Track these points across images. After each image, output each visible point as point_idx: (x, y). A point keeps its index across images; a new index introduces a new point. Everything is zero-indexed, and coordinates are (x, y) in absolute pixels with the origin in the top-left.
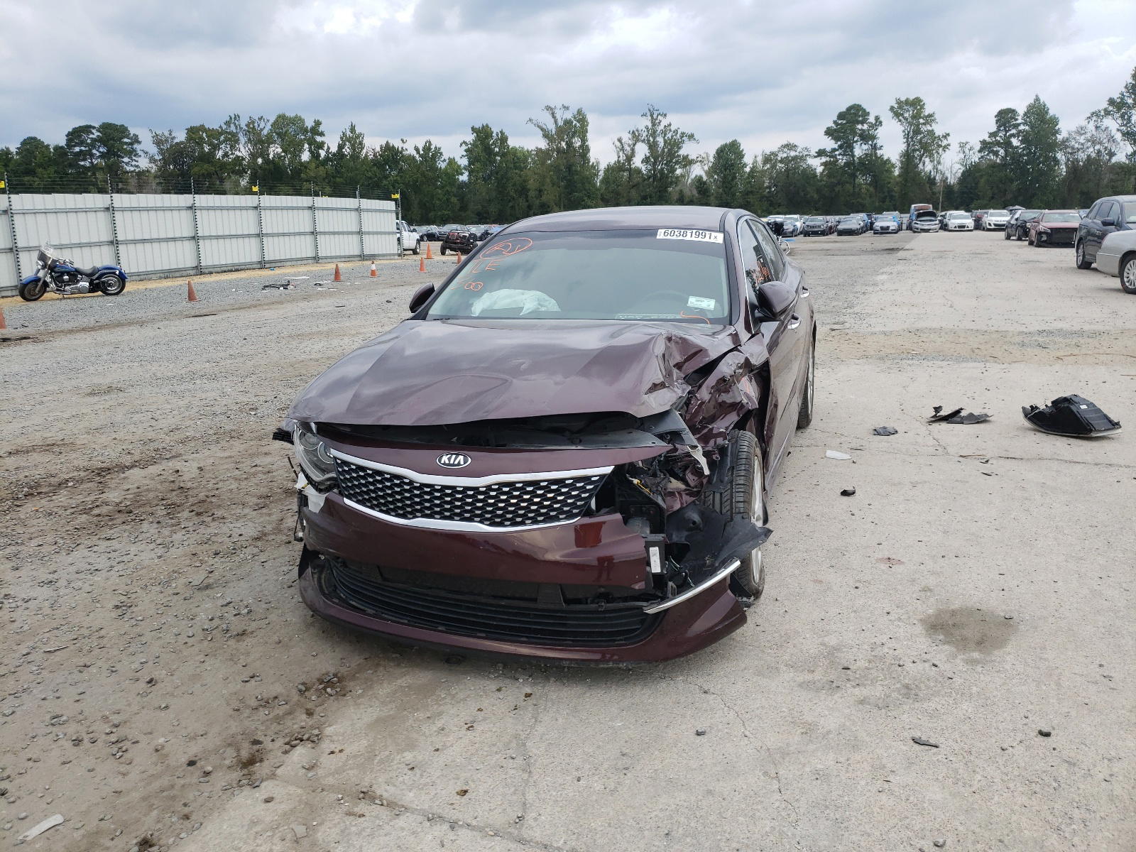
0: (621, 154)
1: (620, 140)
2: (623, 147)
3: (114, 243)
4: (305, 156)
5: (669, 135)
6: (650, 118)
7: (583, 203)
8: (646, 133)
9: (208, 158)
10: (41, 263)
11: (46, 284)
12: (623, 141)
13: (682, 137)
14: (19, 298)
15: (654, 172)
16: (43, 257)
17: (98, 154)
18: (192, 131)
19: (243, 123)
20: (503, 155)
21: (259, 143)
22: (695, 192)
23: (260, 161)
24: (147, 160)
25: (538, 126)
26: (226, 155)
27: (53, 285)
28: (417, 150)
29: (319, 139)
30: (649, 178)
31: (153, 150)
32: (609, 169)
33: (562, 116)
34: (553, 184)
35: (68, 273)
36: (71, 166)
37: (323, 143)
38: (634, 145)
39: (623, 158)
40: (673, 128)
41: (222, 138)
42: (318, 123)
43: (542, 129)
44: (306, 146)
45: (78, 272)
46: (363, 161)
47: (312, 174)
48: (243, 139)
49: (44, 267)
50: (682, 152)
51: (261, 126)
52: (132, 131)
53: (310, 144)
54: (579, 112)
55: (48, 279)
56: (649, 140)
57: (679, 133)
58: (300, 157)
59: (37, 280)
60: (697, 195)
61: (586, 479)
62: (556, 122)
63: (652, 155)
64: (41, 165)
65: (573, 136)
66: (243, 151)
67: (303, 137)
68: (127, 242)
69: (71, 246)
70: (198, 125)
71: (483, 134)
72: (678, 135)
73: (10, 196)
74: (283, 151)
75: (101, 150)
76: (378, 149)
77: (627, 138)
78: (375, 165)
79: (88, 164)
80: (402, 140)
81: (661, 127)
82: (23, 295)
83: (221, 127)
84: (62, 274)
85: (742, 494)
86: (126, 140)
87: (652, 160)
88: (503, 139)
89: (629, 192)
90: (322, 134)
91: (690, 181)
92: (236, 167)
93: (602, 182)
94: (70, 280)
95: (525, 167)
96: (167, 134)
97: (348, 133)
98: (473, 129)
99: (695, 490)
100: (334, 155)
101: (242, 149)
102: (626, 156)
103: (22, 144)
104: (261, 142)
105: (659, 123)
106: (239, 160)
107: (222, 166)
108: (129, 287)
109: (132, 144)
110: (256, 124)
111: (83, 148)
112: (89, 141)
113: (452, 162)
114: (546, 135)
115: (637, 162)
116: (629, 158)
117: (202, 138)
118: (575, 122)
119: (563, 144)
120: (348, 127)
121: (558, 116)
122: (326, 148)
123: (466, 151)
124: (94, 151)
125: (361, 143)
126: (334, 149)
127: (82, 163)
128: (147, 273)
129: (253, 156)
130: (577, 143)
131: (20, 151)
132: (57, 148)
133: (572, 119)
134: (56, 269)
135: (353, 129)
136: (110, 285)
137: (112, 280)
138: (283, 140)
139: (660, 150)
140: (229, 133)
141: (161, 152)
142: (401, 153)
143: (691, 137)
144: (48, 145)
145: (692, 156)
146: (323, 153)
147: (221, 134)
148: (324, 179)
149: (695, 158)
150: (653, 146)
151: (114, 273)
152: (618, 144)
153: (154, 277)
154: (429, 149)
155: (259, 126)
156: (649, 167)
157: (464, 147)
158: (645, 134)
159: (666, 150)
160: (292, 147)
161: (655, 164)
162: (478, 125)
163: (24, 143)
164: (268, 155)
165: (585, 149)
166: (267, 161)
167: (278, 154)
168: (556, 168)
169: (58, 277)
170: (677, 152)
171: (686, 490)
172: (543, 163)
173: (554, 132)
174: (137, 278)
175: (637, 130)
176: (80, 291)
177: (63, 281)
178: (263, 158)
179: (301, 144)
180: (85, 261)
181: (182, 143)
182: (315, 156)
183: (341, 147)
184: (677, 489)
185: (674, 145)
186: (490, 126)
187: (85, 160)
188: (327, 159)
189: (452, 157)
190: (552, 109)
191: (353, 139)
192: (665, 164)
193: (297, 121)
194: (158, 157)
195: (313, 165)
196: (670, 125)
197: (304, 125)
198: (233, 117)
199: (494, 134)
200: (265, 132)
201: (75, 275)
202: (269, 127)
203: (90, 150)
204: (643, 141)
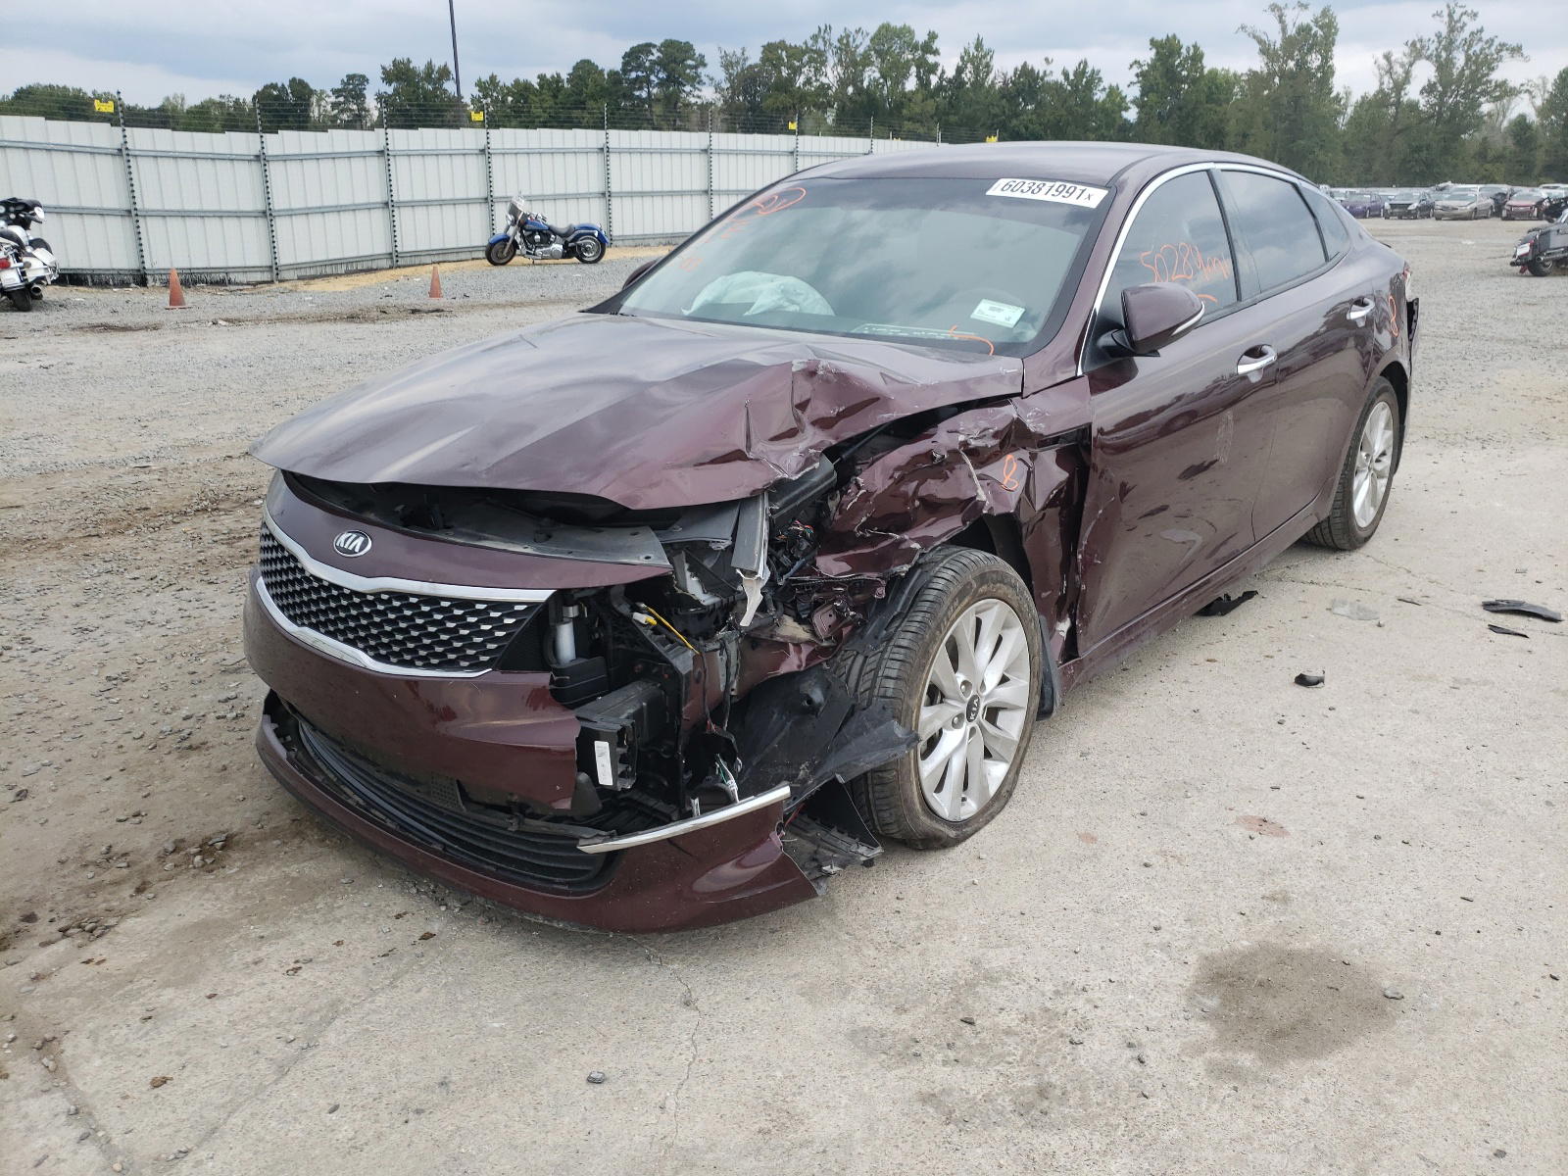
0: (1386, 79)
1: (1387, 57)
2: (1391, 68)
3: (606, 195)
4: (911, 84)
5: (1477, 48)
6: (1446, 19)
7: (1311, 157)
8: (1436, 44)
9: (785, 86)
10: (511, 218)
11: (515, 245)
12: (1393, 58)
13: (1498, 51)
14: (486, 262)
15: (1440, 109)
16: (514, 211)
17: (656, 81)
18: (770, 50)
19: (834, 37)
20: (1194, 82)
21: (853, 64)
22: (1510, 142)
23: (850, 90)
24: (713, 89)
25: (1254, 37)
26: (808, 81)
27: (522, 249)
28: (1066, 74)
29: (931, 59)
30: (1433, 116)
31: (720, 75)
32: (1365, 104)
33: (1297, 18)
34: (1267, 127)
35: (540, 232)
36: (625, 97)
37: (936, 65)
38: (1411, 65)
39: (1388, 84)
40: (1485, 36)
41: (806, 58)
42: (933, 36)
43: (1260, 41)
44: (913, 69)
45: (552, 230)
46: (988, 92)
47: (917, 110)
48: (832, 60)
49: (514, 223)
50: (1496, 76)
51: (858, 42)
52: (698, 50)
53: (918, 68)
54: (1325, 13)
55: (518, 239)
56: (1438, 56)
57: (1496, 43)
58: (903, 84)
59: (506, 239)
60: (1513, 147)
61: (506, 607)
62: (1284, 30)
63: (1440, 81)
64: (592, 97)
65: (1310, 51)
66: (831, 75)
67: (910, 57)
68: (622, 195)
69: (543, 198)
70: (778, 41)
71: (1167, 49)
72: (1493, 49)
73: (490, 131)
74: (883, 76)
75: (661, 75)
76: (1011, 74)
77: (1400, 54)
78: (1003, 97)
79: (644, 94)
80: (1047, 60)
81: (1465, 34)
82: (489, 257)
83: (806, 43)
84: (534, 232)
85: (897, 665)
86: (690, 62)
87: (1440, 89)
88: (1197, 57)
89: (1391, 141)
90: (936, 52)
91: (1505, 124)
92: (820, 99)
93: (1349, 123)
94: (542, 241)
95: (1227, 101)
96: (739, 53)
97: (972, 51)
98: (1153, 42)
99: (825, 644)
100: (950, 81)
101: (830, 74)
102: (1395, 82)
103: (574, 68)
104: (854, 64)
105: (1462, 28)
106: (824, 88)
107: (802, 97)
108: (610, 254)
109: (696, 67)
110: (851, 39)
111: (640, 73)
112: (647, 64)
113: (1113, 92)
114: (1266, 50)
115: (1413, 93)
116: (1399, 86)
117: (780, 58)
118: (1315, 29)
119: (1291, 64)
120: (973, 42)
121: (1289, 20)
122: (939, 72)
123: (1137, 75)
124: (652, 78)
125: (988, 65)
126: (950, 73)
127: (637, 93)
128: (644, 237)
129: (843, 83)
130: (1315, 61)
131: (572, 78)
132: (612, 74)
133: (1312, 24)
134: (527, 226)
135: (979, 45)
136: (586, 250)
137: (590, 243)
138: (883, 61)
139: (1455, 72)
140: (815, 52)
141: (729, 79)
142: (1042, 79)
143: (1516, 50)
144: (602, 71)
145: (1514, 83)
146: (934, 80)
147: (804, 53)
148: (932, 117)
149: (1518, 86)
150: (1444, 67)
151: (593, 235)
152: (1383, 62)
153: (651, 242)
154: (1084, 72)
155: (854, 40)
156: (1433, 100)
157: (1136, 70)
158: (1433, 47)
159: (1467, 72)
160: (895, 71)
161: (1443, 95)
162: (1161, 37)
163: (576, 68)
164: (862, 82)
165: (1327, 71)
166: (859, 91)
167: (875, 80)
168: (1274, 102)
169: (530, 236)
170: (1488, 75)
171: (808, 642)
172: (1256, 95)
173: (1278, 46)
174: (631, 242)
175: (1421, 40)
176: (553, 256)
177: (533, 242)
178: (855, 86)
179: (907, 65)
180: (560, 217)
181: (756, 66)
182: (923, 83)
183: (960, 70)
184: (792, 638)
185: (1481, 64)
186: (1178, 36)
187: (641, 88)
188: (940, 88)
189: (1114, 84)
190: (1280, 9)
191: (978, 58)
192: (1463, 96)
193: (905, 33)
194: (726, 85)
195: (920, 97)
196: (1481, 31)
197: (912, 39)
198: (823, 28)
199: (1184, 51)
200: (861, 50)
201: (547, 234)
202: (867, 42)
203: (648, 76)
204: (1428, 58)
